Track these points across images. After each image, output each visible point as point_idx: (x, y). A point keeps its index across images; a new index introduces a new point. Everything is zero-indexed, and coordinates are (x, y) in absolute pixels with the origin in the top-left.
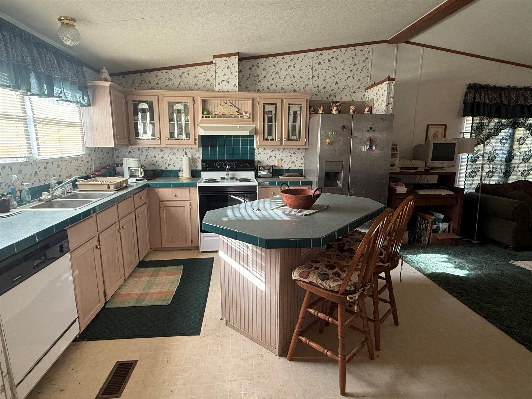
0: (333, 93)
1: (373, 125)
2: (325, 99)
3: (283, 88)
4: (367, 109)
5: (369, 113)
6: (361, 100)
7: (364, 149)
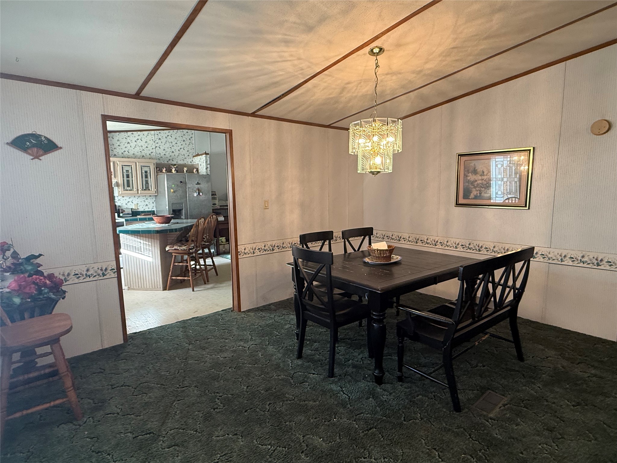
0: (171, 158)
1: (199, 180)
2: (166, 162)
3: (134, 154)
4: (195, 170)
5: (197, 172)
6: (191, 164)
7: (195, 195)
